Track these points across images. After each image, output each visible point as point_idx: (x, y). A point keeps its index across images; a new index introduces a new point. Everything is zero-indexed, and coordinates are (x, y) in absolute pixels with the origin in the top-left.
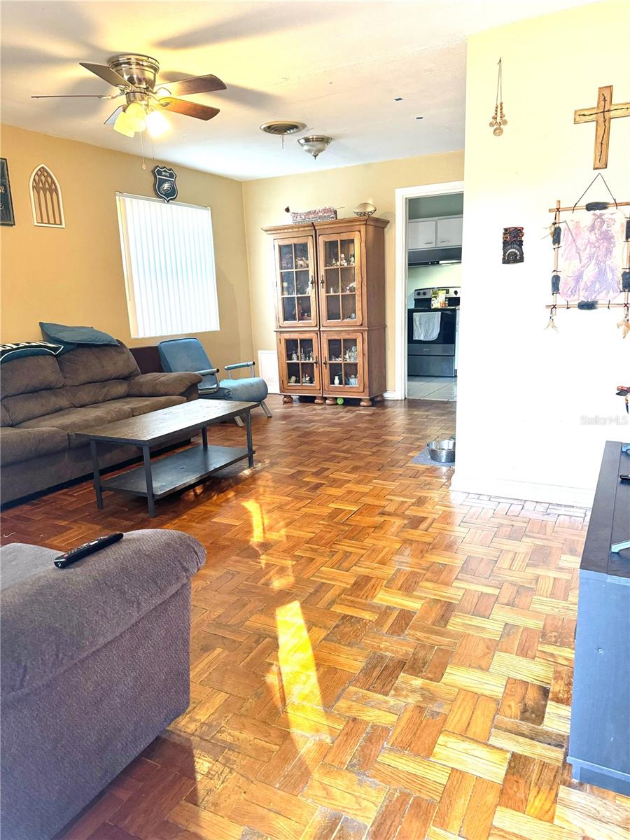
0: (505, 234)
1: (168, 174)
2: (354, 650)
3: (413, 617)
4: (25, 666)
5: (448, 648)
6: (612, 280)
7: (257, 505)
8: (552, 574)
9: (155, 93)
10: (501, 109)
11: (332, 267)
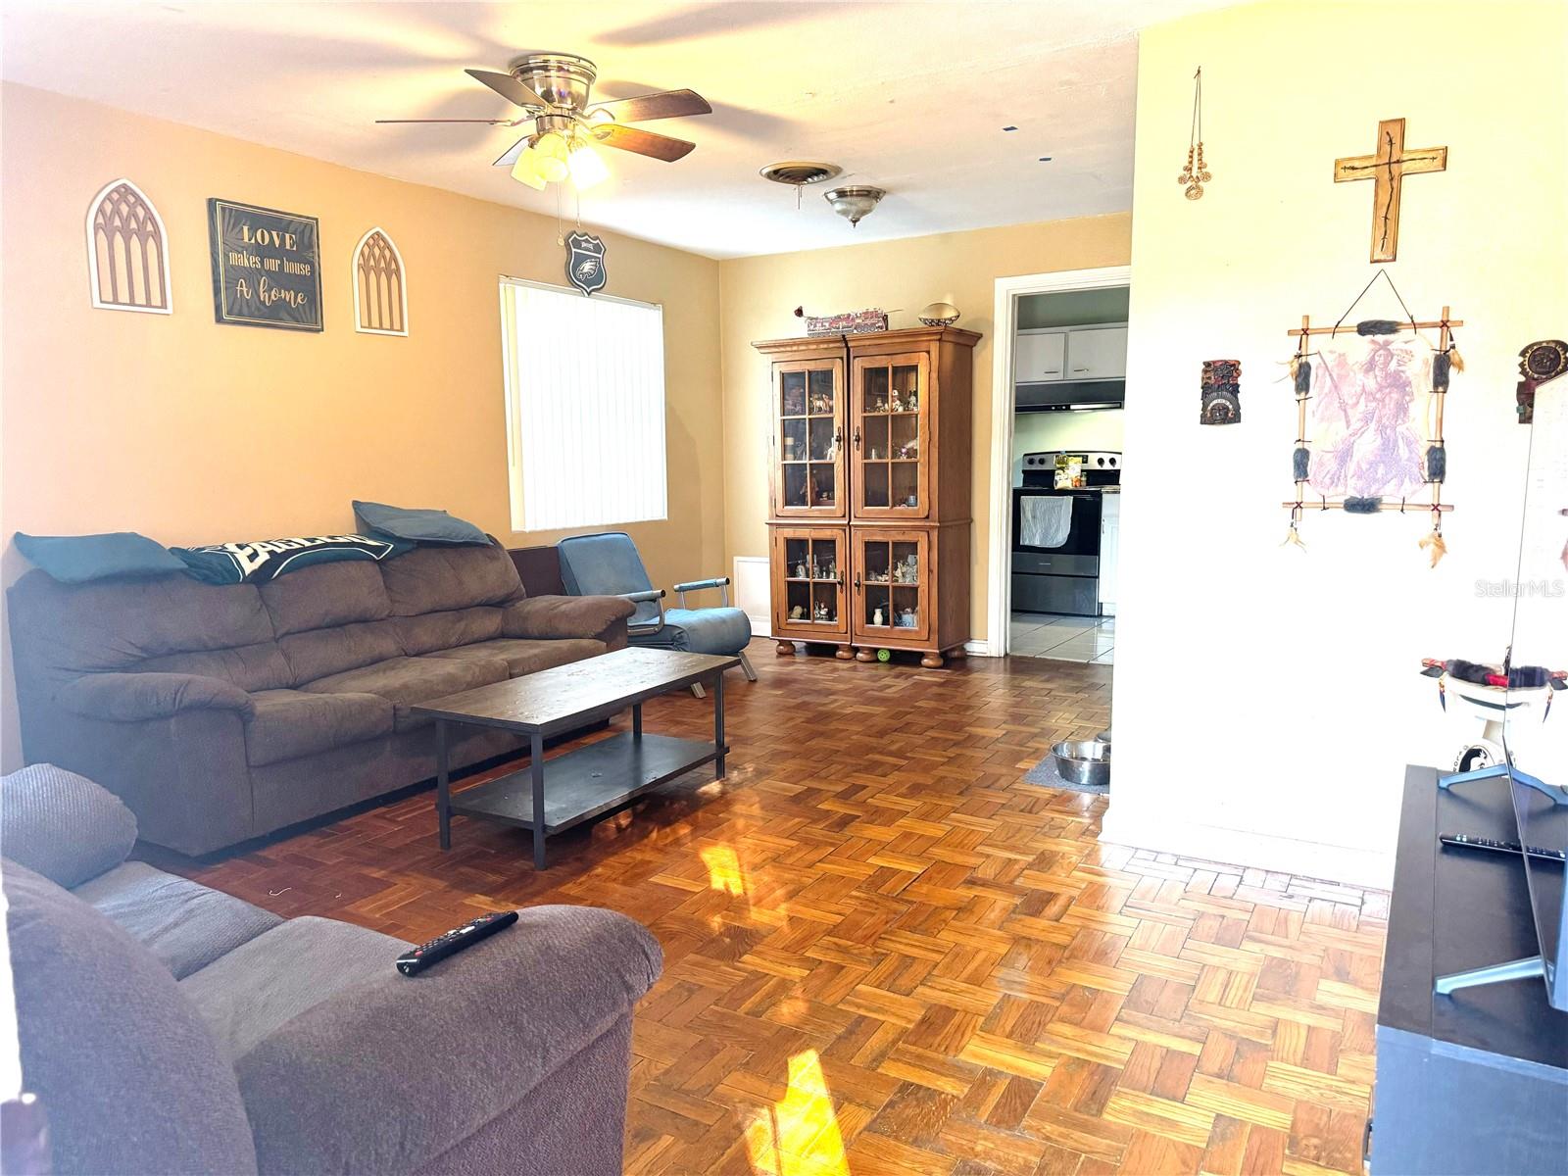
0: (1205, 371)
1: (591, 246)
2: (925, 1154)
3: (1038, 1091)
4: (347, 1163)
5: (1106, 1160)
6: (1408, 460)
7: (734, 853)
8: (1306, 1019)
9: (588, 117)
10: (1200, 154)
11: (876, 414)
